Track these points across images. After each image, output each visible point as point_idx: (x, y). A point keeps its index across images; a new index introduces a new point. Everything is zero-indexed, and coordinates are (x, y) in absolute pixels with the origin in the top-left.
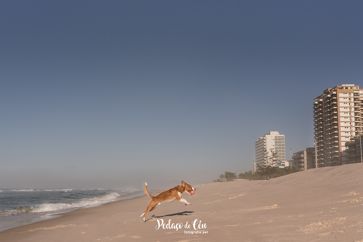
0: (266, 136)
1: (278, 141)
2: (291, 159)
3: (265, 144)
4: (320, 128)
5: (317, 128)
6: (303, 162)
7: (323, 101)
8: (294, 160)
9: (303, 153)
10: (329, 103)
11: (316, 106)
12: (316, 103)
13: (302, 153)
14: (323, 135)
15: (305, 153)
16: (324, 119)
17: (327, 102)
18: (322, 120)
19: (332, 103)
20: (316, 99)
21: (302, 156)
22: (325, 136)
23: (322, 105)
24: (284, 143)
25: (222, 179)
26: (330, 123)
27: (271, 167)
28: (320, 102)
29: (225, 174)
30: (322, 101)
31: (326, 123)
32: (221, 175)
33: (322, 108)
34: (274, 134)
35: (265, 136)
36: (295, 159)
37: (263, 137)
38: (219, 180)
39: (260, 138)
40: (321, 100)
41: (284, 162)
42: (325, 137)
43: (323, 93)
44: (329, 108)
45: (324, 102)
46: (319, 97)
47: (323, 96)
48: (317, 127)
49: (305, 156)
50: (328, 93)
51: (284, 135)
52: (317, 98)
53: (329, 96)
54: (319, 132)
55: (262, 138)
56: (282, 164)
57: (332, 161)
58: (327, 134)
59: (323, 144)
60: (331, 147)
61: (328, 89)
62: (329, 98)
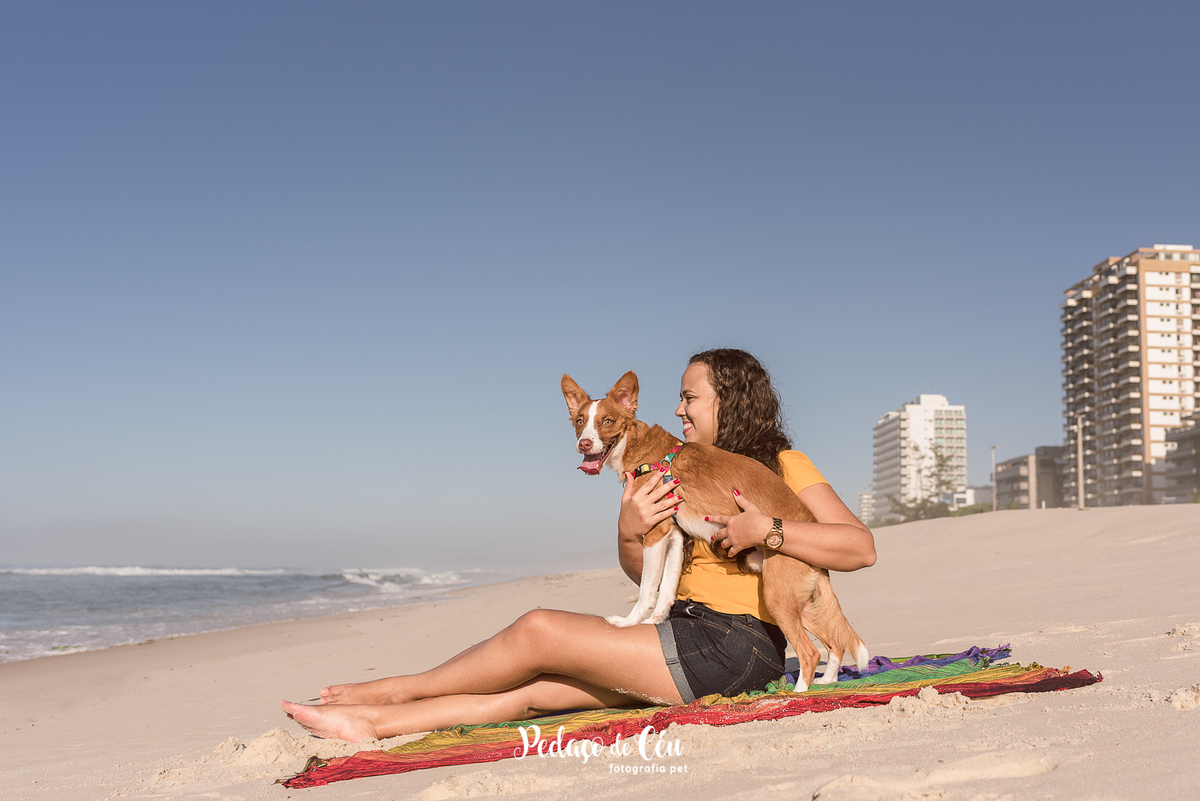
0: (909, 408)
1: (944, 424)
3: (903, 434)
4: (1080, 382)
5: (1073, 383)
6: (1026, 492)
7: (1094, 299)
8: (998, 485)
9: (1026, 464)
10: (1113, 303)
11: (1071, 314)
12: (1072, 303)
13: (1023, 461)
14: (1091, 405)
15: (1032, 460)
16: (1096, 355)
17: (1106, 302)
18: (1088, 359)
19: (1121, 305)
20: (1072, 293)
21: (1023, 471)
22: (1099, 409)
23: (1090, 309)
24: (963, 432)
26: (1116, 367)
27: (932, 503)
28: (1083, 302)
30: (1091, 299)
31: (1104, 366)
33: (1090, 320)
34: (934, 402)
35: (904, 410)
36: (999, 482)
37: (899, 411)
39: (888, 416)
40: (1087, 294)
41: (964, 492)
42: (1097, 413)
43: (1092, 273)
44: (1115, 317)
45: (1097, 299)
46: (1081, 286)
47: (1095, 283)
48: (1072, 379)
49: (1031, 471)
50: (1109, 272)
51: (961, 408)
52: (1075, 288)
53: (1113, 280)
54: (1079, 397)
55: (893, 415)
56: (956, 496)
57: (1119, 488)
58: (1105, 403)
60: (1118, 442)
61: (1107, 261)
62: (1113, 288)
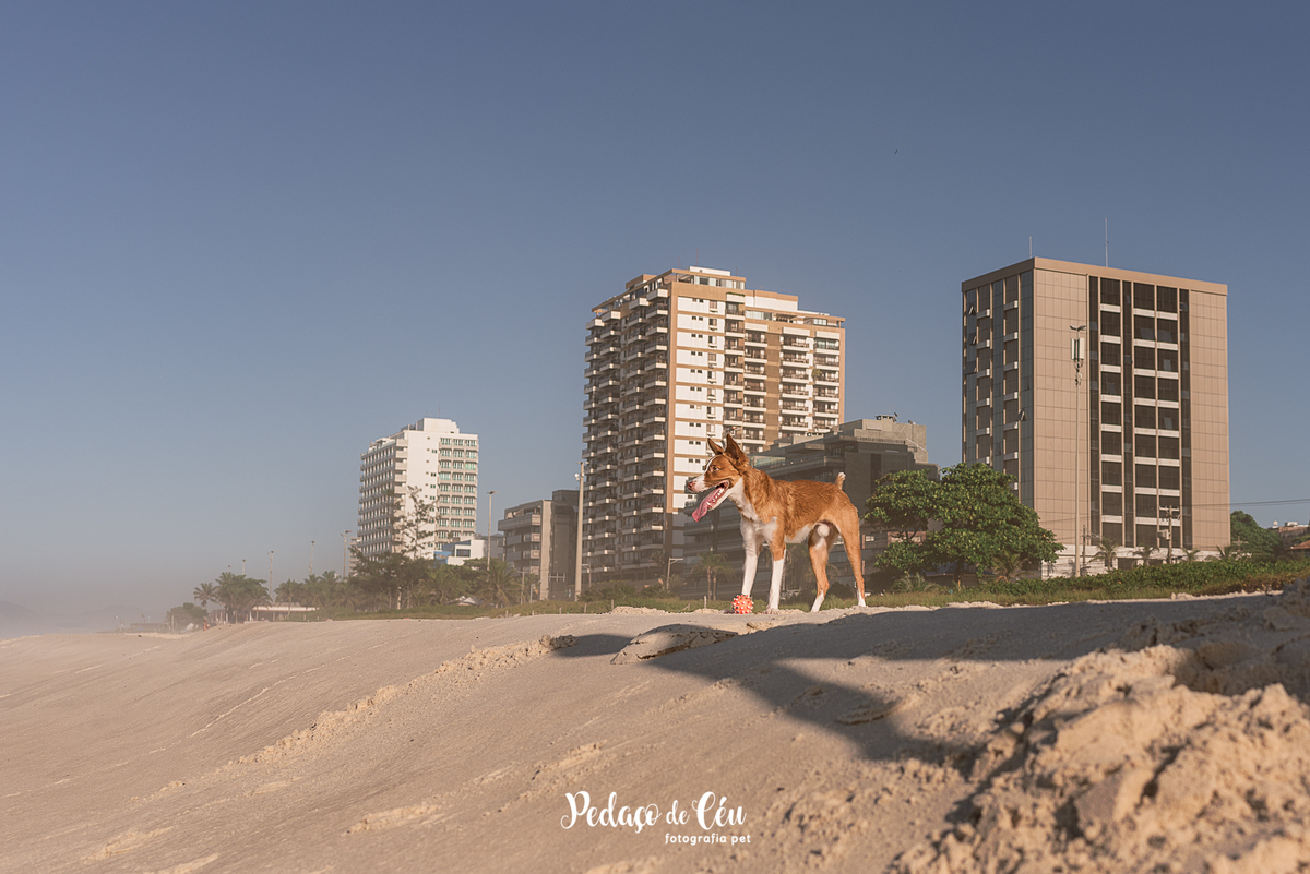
0: (408, 433)
1: (451, 457)
2: (494, 531)
3: (398, 466)
4: (604, 418)
5: (596, 418)
6: (538, 545)
7: (624, 321)
8: (506, 536)
9: (540, 511)
10: (642, 328)
11: (598, 336)
12: (599, 323)
13: (536, 508)
14: (614, 446)
15: (547, 508)
16: (622, 387)
17: (635, 326)
18: (613, 390)
19: (651, 331)
20: (600, 311)
21: (535, 520)
23: (618, 333)
24: (475, 466)
25: (204, 603)
26: (641, 403)
27: (407, 559)
28: (611, 323)
29: (218, 584)
30: (620, 320)
31: (628, 401)
32: (203, 586)
33: (618, 346)
34: (440, 429)
35: (402, 436)
36: (507, 531)
37: (396, 438)
38: (192, 605)
39: (381, 442)
40: (616, 315)
41: (468, 543)
42: (619, 455)
43: (625, 291)
44: (643, 345)
45: (626, 322)
46: (610, 305)
47: (625, 301)
48: (594, 413)
49: (545, 519)
50: (641, 293)
51: (475, 437)
52: (603, 306)
53: (643, 302)
54: (602, 435)
55: (388, 441)
56: (457, 547)
57: (637, 544)
58: (627, 445)
59: (611, 480)
60: (639, 491)
61: (641, 278)
62: (641, 310)
